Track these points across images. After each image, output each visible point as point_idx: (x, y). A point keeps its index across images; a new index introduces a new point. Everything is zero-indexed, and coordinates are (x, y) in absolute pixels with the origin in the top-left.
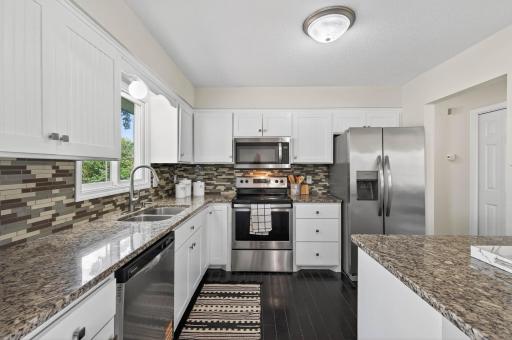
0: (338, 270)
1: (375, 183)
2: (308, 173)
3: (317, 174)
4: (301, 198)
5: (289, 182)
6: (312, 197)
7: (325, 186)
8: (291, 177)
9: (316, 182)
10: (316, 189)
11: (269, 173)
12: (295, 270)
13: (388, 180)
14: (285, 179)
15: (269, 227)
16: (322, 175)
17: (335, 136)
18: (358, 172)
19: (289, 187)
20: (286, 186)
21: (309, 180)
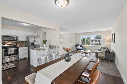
0: (28, 57)
1: (33, 43)
2: (21, 42)
3: (23, 43)
4: (20, 47)
5: (17, 44)
6: (22, 46)
7: (25, 45)
8: (17, 43)
9: (23, 44)
10: (23, 45)
11: (11, 43)
12: (19, 59)
13: (35, 43)
14: (16, 44)
15: (13, 52)
16: (24, 43)
17: (27, 36)
18: (31, 42)
19: (17, 45)
20: (16, 45)
21: (21, 44)
